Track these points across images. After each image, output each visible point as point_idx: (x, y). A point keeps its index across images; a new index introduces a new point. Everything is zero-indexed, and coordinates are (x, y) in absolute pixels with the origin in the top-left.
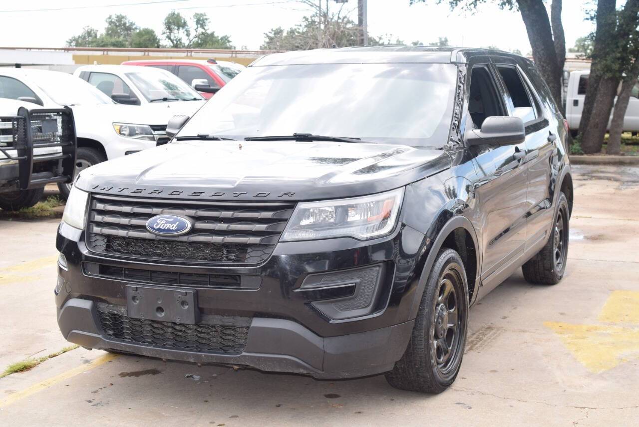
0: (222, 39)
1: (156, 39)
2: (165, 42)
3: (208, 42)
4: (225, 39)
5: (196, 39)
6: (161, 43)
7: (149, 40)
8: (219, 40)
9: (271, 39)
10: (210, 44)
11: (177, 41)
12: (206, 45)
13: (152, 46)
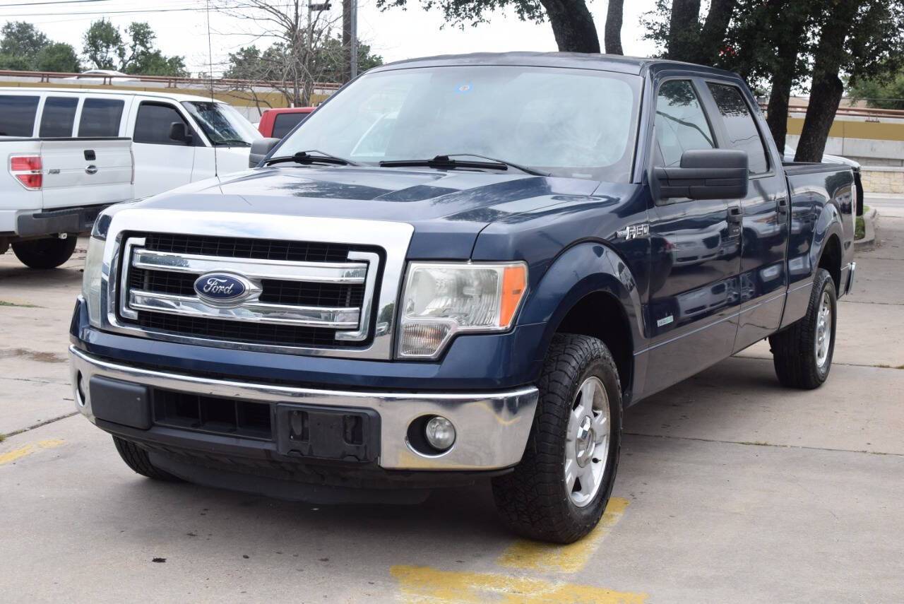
0: (170, 61)
1: (75, 59)
2: (87, 64)
3: (150, 66)
4: (177, 62)
5: (134, 61)
6: (82, 65)
7: (64, 60)
8: (166, 63)
9: (239, 63)
10: (152, 69)
11: (106, 64)
12: (147, 70)
13: (67, 69)
